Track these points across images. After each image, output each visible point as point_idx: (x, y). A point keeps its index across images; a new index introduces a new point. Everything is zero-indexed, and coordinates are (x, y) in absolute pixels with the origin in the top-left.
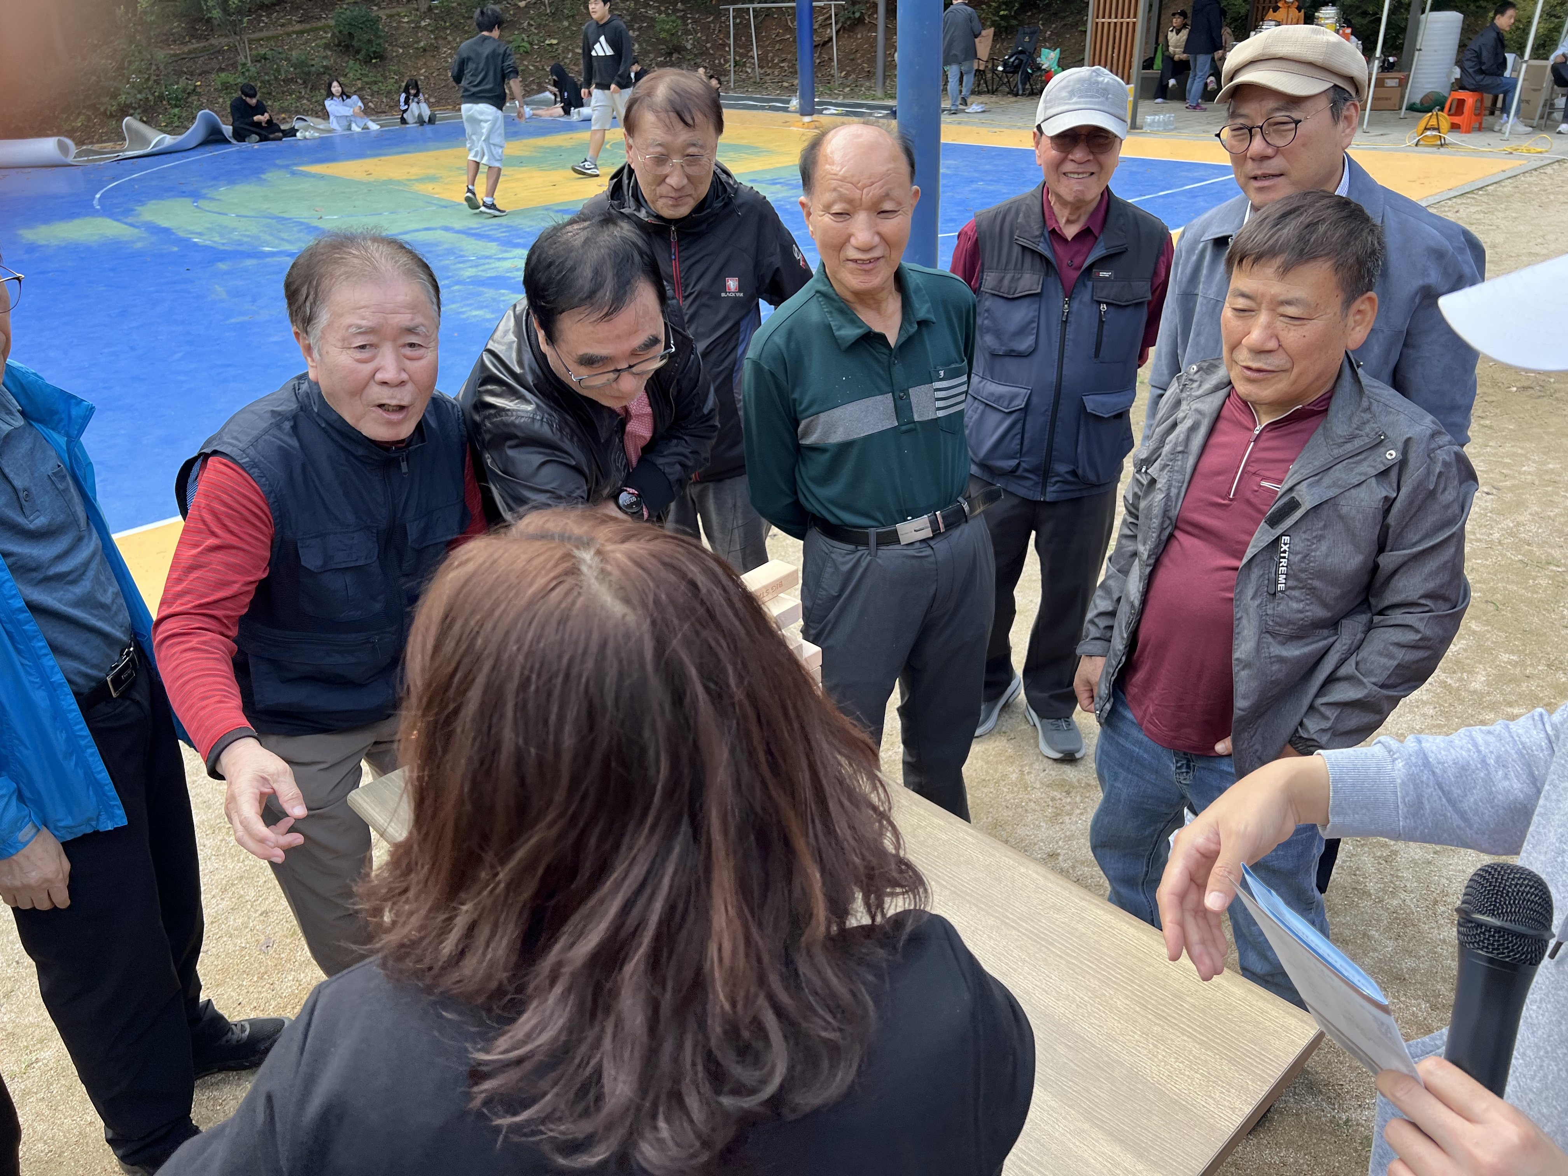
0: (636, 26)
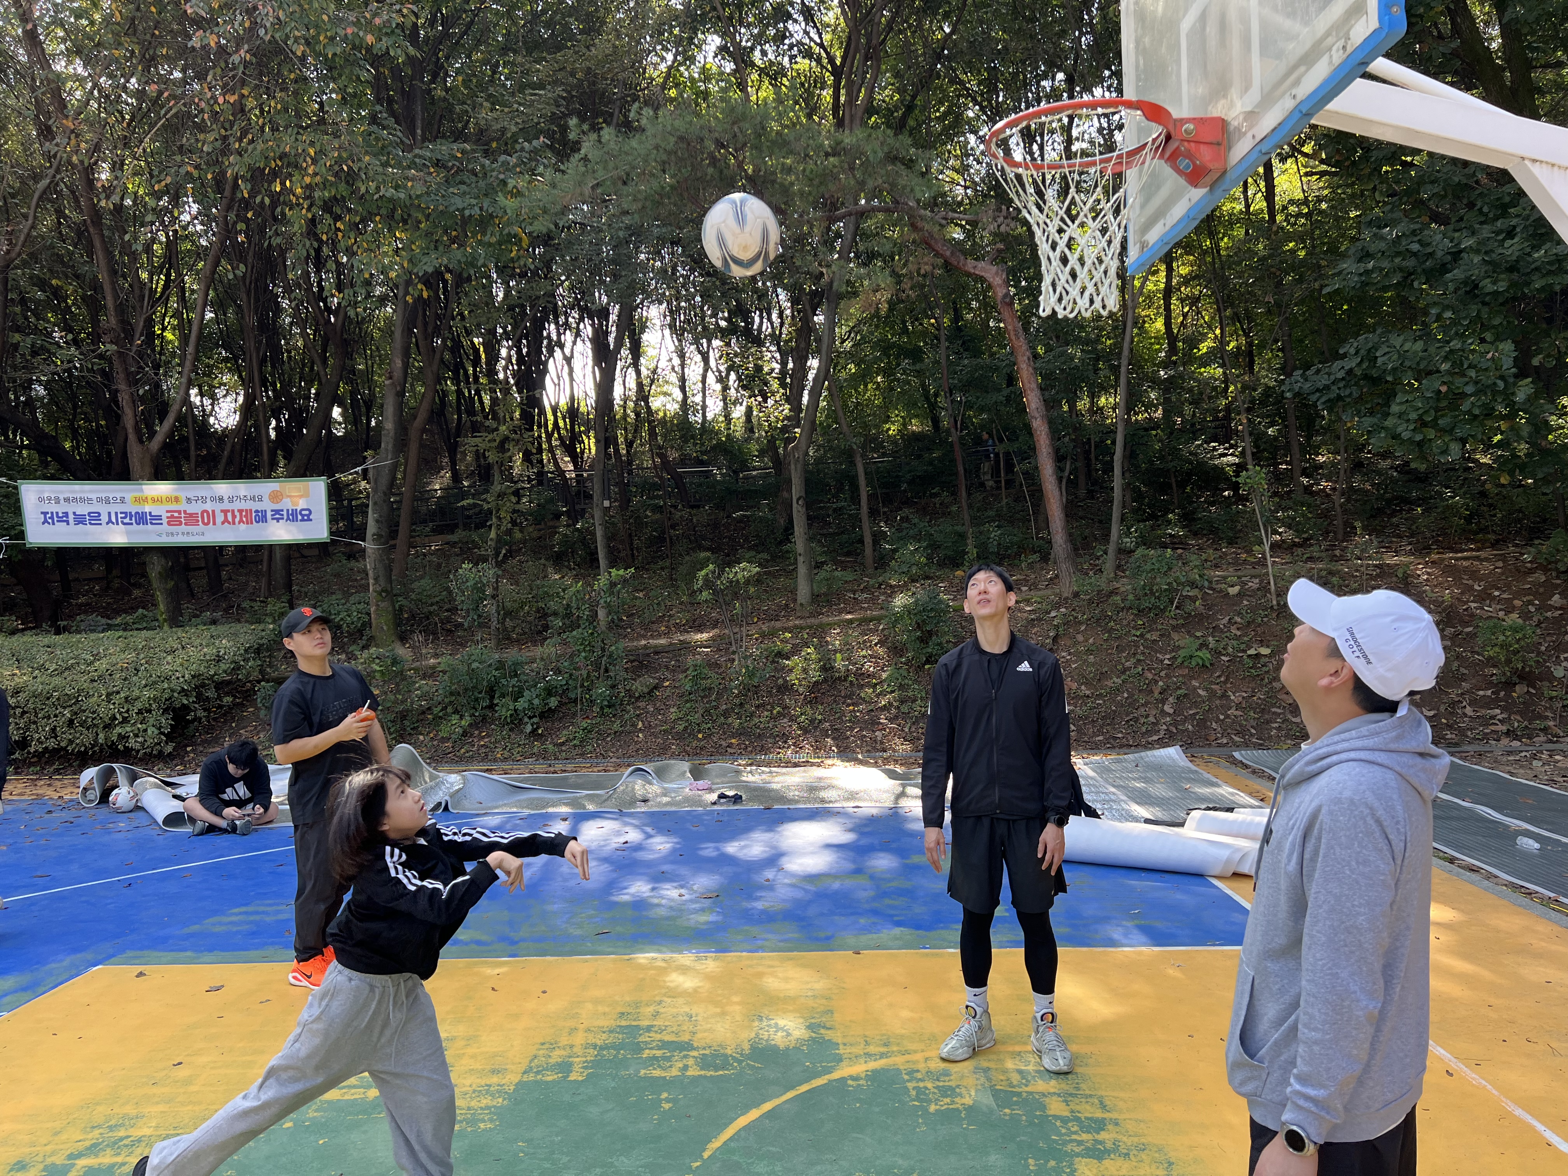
0: (1450, 631)
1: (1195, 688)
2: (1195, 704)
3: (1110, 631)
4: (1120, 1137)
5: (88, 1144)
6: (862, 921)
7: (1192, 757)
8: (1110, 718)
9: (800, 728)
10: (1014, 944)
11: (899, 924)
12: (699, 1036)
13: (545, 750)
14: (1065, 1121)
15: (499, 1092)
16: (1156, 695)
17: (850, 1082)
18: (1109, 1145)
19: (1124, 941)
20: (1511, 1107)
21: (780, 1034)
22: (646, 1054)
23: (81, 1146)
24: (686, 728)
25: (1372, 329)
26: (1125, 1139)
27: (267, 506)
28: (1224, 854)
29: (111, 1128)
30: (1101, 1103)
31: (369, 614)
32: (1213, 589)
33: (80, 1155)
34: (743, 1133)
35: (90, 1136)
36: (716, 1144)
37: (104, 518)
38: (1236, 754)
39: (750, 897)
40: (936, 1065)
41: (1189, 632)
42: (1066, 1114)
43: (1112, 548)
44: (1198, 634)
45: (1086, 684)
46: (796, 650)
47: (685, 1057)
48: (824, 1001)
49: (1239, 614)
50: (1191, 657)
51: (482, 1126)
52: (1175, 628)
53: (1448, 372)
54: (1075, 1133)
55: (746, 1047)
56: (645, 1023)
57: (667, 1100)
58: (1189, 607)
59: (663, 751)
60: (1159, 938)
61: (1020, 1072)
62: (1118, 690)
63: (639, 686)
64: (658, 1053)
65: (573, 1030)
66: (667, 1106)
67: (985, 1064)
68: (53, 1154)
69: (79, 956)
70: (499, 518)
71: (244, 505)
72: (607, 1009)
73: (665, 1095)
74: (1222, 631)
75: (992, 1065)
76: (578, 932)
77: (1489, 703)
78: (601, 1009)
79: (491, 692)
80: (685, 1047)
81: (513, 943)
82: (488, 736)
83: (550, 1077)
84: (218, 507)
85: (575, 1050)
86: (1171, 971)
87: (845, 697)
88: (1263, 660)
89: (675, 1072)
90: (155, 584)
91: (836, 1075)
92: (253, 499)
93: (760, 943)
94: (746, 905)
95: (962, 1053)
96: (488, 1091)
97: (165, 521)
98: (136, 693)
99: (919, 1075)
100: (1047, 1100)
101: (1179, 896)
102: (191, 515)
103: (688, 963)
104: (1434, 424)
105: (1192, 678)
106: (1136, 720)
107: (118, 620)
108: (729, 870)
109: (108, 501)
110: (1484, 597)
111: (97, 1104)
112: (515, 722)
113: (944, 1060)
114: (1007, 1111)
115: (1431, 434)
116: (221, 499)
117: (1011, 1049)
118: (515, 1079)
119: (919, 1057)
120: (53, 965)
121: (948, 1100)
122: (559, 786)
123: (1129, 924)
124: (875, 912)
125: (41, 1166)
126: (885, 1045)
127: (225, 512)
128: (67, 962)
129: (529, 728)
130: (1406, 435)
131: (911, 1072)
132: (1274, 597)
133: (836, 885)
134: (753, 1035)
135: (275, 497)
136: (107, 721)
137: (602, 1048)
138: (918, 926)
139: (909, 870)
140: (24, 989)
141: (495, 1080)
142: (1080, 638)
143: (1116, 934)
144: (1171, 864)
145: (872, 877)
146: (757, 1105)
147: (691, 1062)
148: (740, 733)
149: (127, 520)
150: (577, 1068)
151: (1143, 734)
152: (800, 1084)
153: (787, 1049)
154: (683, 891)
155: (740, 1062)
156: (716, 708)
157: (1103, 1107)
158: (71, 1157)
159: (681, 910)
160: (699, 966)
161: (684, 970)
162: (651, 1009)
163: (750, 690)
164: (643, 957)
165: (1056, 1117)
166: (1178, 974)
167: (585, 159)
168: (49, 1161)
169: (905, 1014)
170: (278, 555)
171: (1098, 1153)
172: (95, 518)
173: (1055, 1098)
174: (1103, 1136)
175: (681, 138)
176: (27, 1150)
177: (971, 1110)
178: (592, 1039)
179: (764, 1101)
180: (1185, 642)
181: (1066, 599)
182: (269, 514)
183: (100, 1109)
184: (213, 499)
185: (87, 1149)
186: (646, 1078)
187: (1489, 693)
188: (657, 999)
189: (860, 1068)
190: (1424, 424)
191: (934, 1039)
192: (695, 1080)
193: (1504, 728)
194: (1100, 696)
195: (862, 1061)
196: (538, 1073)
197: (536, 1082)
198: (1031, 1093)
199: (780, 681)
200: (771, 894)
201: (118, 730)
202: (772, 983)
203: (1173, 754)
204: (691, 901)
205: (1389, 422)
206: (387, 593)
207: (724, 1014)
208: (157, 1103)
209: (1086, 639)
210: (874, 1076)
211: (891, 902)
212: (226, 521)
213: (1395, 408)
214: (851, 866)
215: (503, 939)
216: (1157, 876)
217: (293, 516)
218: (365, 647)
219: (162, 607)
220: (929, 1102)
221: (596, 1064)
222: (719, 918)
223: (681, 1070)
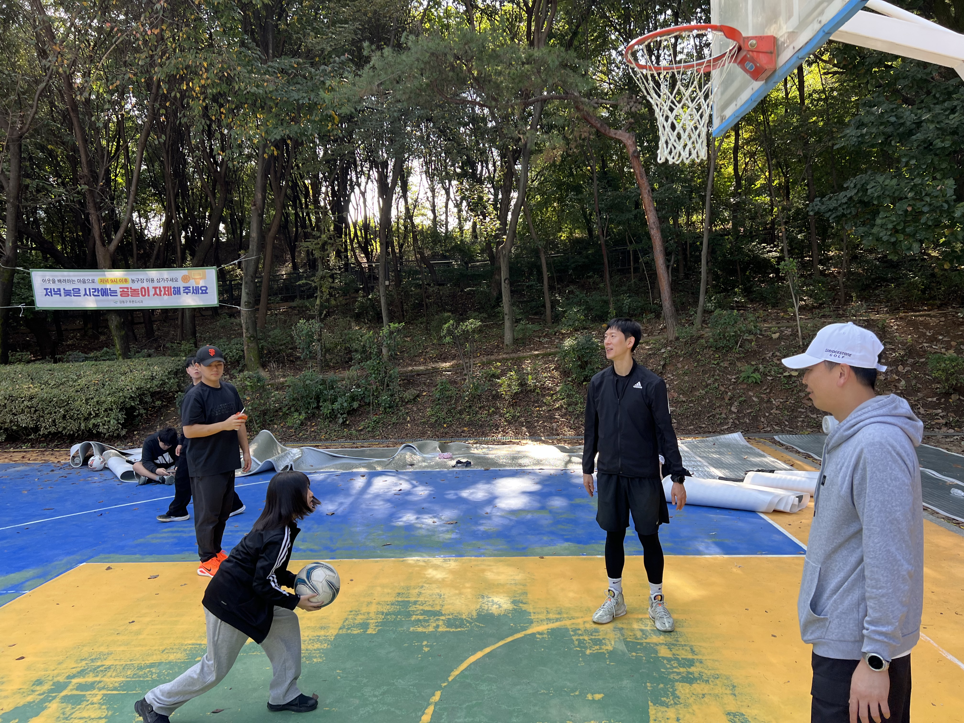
0: (911, 361)
1: (751, 397)
2: (751, 406)
3: (698, 361)
4: (703, 670)
5: (79, 669)
6: (545, 538)
7: (749, 439)
8: (698, 415)
9: (506, 421)
10: (638, 553)
11: (567, 540)
12: (445, 607)
13: (351, 434)
14: (669, 660)
15: (325, 640)
16: (727, 401)
17: (538, 636)
18: (696, 675)
19: (706, 551)
20: (945, 654)
21: (495, 606)
22: (414, 618)
23: (74, 671)
24: (436, 421)
25: (865, 171)
26: (706, 671)
27: (181, 284)
28: (768, 498)
29: (92, 660)
30: (692, 649)
31: (243, 351)
32: (763, 335)
33: (74, 676)
34: (472, 666)
35: (80, 665)
36: (456, 672)
37: (82, 292)
38: (776, 438)
39: (477, 524)
40: (590, 626)
41: (747, 362)
42: (670, 656)
43: (700, 310)
44: (753, 363)
45: (683, 394)
46: (503, 373)
47: (438, 620)
48: (521, 587)
49: (779, 350)
50: (749, 377)
51: (315, 660)
52: (738, 359)
53: (913, 199)
54: (675, 667)
55: (474, 614)
56: (413, 599)
57: (427, 646)
58: (747, 346)
59: (422, 435)
60: (728, 550)
61: (642, 630)
62: (703, 398)
63: (408, 395)
64: (421, 617)
65: (369, 604)
66: (426, 649)
67: (620, 626)
68: (58, 675)
69: (72, 557)
70: (322, 292)
71: (166, 284)
72: (390, 591)
73: (425, 643)
74: (768, 362)
75: (624, 626)
76: (372, 544)
77: (934, 406)
78: (386, 591)
79: (318, 398)
80: (437, 614)
81: (332, 551)
82: (316, 425)
83: (356, 632)
84: (151, 285)
85: (371, 615)
86: (734, 570)
87: (534, 402)
88: (793, 379)
89: (431, 629)
90: (114, 332)
91: (529, 631)
92: (172, 280)
93: (482, 551)
94: (475, 528)
95: (606, 619)
96: (318, 639)
97: (119, 294)
98: (103, 399)
99: (580, 632)
100: (658, 648)
101: (741, 524)
102: (135, 290)
103: (439, 563)
104: (903, 231)
105: (749, 390)
106: (714, 416)
107: (92, 355)
108: (464, 507)
109: (84, 282)
110: (932, 340)
111: (83, 646)
112: (332, 417)
113: (595, 623)
114: (634, 654)
115: (901, 237)
116: (153, 280)
117: (636, 616)
118: (335, 632)
119: (580, 621)
120: (56, 563)
121: (598, 647)
122: (360, 456)
123: (709, 541)
124: (552, 533)
125: (51, 683)
126: (559, 613)
127: (155, 288)
128: (65, 560)
129: (341, 421)
130: (885, 238)
131: (575, 630)
132: (801, 340)
133: (529, 516)
134: (478, 607)
135: (185, 279)
136: (86, 415)
137: (387, 614)
138: (579, 542)
139: (574, 507)
140: (39, 577)
141: (322, 633)
142: (679, 365)
143: (701, 547)
144: (735, 505)
145: (550, 512)
146: (481, 649)
147: (441, 623)
148: (470, 424)
149: (96, 293)
150: (371, 626)
151: (718, 425)
152: (507, 637)
153: (499, 615)
154: (435, 520)
155: (470, 623)
156: (454, 408)
157: (693, 652)
158: (69, 677)
159: (434, 531)
160: (445, 565)
161: (436, 567)
162: (417, 591)
163: (475, 398)
164: (412, 560)
165: (664, 658)
166: (739, 571)
167: (374, 68)
168: (56, 680)
169: (571, 595)
170: (187, 314)
171: (689, 679)
172: (77, 292)
173: (663, 646)
174: (692, 669)
175: (433, 54)
176: (43, 673)
177: (612, 653)
178: (380, 609)
179: (486, 647)
180: (745, 368)
181: (671, 341)
182: (182, 289)
183: (86, 649)
184: (148, 280)
185: (78, 673)
186: (414, 633)
187: (935, 399)
188: (421, 584)
189: (543, 628)
190: (897, 231)
191: (589, 610)
192: (443, 634)
193: (943, 421)
194: (692, 401)
195: (545, 623)
196: (348, 629)
197: (347, 634)
198: (649, 643)
199: (494, 392)
200: (489, 522)
201: (93, 421)
202: (490, 575)
203: (737, 437)
204: (441, 526)
205: (875, 230)
206: (254, 338)
207: (460, 594)
208: (120, 645)
209: (682, 366)
210: (552, 632)
211: (563, 527)
212: (155, 293)
213: (878, 221)
214: (537, 505)
215: (327, 548)
216: (727, 512)
217: (196, 291)
218: (241, 371)
219: (118, 346)
220: (586, 648)
221: (384, 623)
222: (458, 536)
223: (434, 627)
